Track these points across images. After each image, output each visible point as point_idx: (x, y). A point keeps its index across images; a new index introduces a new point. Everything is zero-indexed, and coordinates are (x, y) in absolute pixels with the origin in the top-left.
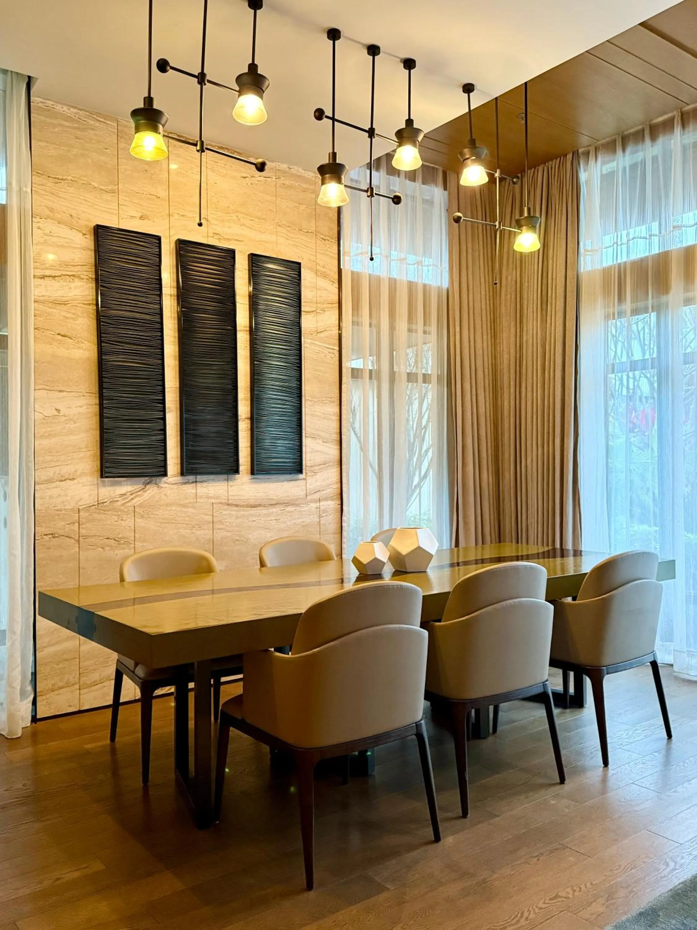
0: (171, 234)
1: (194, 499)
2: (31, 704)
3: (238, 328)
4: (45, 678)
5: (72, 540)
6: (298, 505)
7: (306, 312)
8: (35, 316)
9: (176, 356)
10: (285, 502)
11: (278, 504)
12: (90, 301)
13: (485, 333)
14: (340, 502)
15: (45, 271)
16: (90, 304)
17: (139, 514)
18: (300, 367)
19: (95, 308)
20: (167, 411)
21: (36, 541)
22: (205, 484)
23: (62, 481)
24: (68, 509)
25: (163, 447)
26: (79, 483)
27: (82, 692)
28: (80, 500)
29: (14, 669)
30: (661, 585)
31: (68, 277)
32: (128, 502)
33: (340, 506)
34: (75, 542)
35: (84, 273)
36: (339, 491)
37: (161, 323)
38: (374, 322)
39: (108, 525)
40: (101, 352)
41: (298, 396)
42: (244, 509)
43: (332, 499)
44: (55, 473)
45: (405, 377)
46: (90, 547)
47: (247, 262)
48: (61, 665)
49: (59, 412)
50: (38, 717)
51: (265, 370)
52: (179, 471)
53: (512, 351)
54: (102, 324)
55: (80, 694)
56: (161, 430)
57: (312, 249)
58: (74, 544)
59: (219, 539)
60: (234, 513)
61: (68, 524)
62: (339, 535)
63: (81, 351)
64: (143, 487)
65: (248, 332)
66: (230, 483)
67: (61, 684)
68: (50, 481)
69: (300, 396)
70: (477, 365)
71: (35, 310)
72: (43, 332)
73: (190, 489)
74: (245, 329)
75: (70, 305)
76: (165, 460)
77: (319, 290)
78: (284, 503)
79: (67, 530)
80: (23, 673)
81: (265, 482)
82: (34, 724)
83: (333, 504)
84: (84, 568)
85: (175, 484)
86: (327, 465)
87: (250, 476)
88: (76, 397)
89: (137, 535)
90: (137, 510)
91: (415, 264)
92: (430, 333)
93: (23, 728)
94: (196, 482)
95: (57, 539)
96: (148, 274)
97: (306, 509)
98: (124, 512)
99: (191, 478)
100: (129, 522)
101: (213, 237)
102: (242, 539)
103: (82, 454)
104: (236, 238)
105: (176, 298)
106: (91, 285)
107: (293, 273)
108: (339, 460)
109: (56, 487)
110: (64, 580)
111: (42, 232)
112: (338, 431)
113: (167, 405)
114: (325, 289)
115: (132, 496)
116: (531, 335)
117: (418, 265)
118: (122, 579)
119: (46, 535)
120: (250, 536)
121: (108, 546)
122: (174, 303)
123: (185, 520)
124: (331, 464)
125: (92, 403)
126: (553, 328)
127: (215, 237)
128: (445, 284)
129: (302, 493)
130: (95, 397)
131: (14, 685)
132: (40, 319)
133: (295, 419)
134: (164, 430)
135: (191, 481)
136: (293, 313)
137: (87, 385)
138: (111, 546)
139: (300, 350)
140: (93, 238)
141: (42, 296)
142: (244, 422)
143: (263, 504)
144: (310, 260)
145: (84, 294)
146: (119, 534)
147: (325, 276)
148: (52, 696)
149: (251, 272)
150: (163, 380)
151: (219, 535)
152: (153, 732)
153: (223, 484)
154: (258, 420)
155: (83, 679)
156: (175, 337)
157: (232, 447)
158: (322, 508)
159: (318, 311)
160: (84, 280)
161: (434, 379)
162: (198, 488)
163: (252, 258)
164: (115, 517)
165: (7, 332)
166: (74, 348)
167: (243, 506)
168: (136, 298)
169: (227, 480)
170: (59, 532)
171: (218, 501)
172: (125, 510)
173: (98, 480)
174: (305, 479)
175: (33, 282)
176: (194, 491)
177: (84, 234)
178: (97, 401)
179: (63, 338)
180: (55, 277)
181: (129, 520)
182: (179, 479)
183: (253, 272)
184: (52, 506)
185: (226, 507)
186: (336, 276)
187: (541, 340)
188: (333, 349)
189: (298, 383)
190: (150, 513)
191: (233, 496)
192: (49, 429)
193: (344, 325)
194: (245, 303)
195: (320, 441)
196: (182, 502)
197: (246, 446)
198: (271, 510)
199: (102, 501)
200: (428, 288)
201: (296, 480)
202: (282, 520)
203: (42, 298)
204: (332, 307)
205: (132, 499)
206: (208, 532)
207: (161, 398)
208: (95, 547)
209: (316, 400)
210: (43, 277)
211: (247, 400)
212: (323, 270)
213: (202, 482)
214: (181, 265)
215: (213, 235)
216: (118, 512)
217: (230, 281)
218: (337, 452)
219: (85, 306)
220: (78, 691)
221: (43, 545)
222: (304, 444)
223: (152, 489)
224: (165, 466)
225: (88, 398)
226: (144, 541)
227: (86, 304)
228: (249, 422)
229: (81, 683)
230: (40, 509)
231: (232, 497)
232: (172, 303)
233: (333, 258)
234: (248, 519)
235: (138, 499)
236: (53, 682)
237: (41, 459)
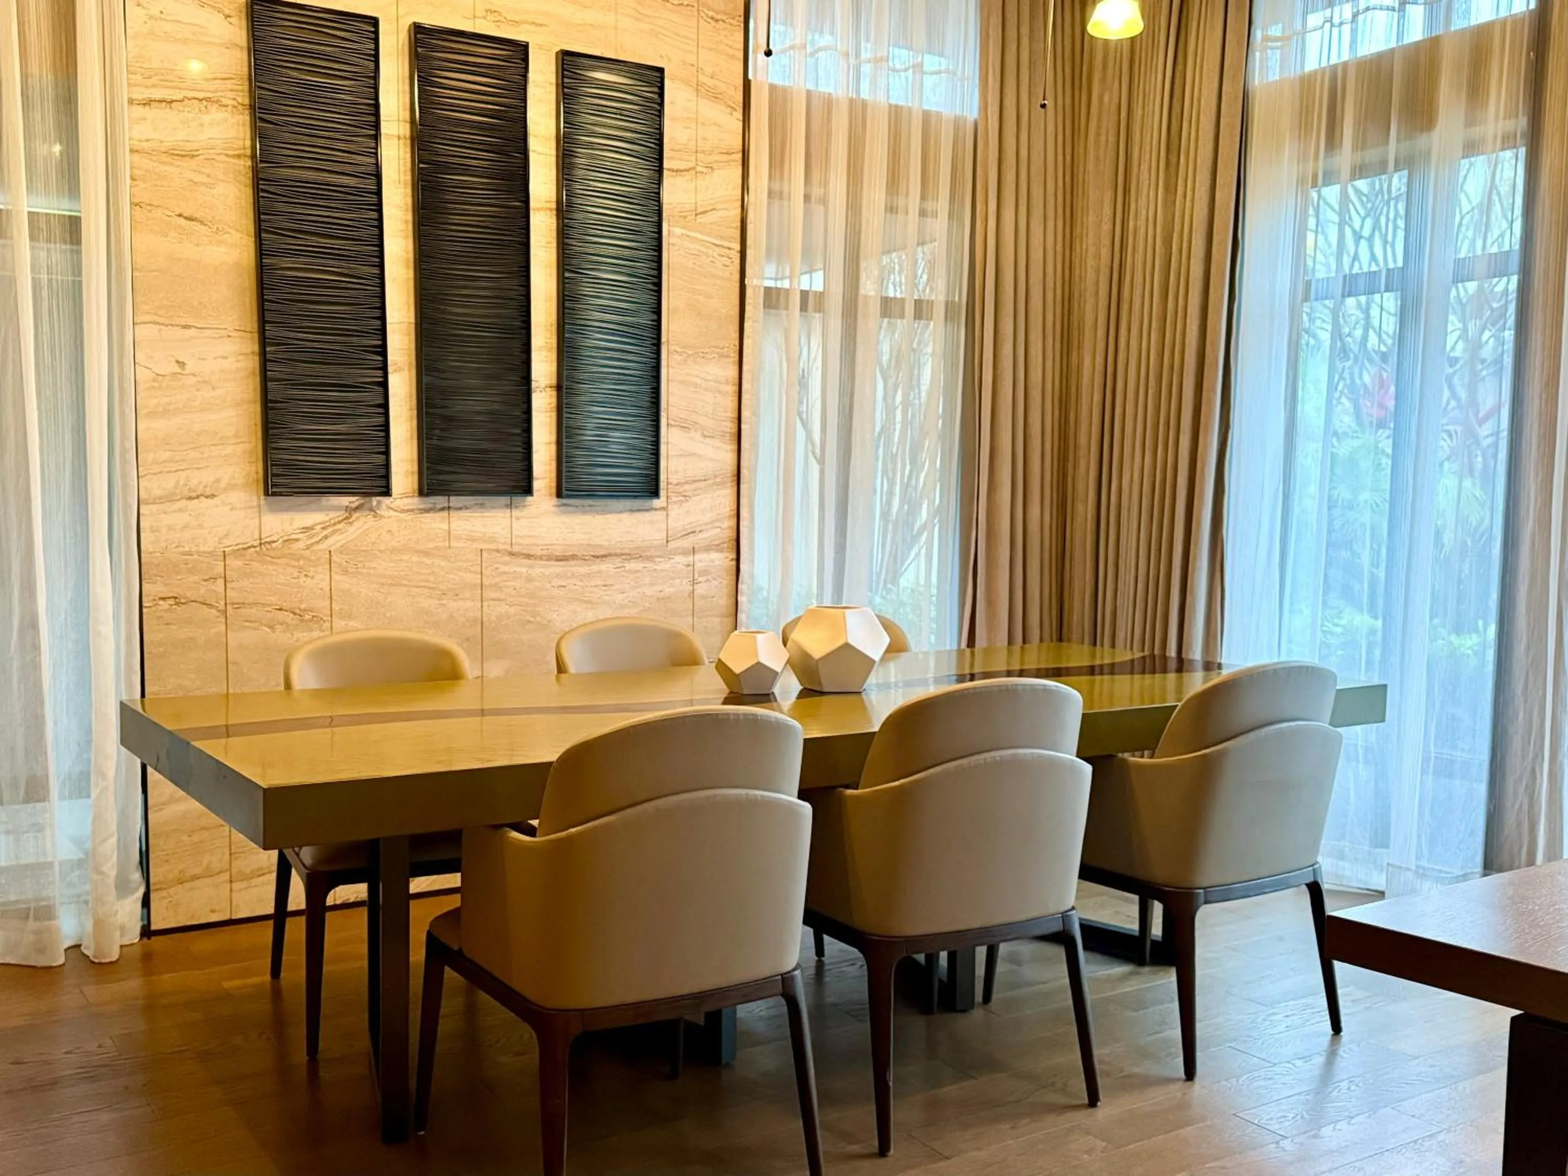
0: (400, 13)
1: (444, 541)
2: (139, 904)
3: (532, 204)
4: (167, 858)
5: (214, 611)
6: (649, 559)
7: (673, 171)
8: (132, 179)
9: (408, 260)
10: (626, 551)
11: (610, 555)
12: (239, 149)
13: (1051, 214)
14: (734, 556)
15: (152, 90)
16: (239, 156)
17: (340, 565)
18: (659, 285)
19: (249, 163)
20: (390, 369)
21: (145, 610)
22: (464, 513)
23: (190, 498)
24: (203, 552)
25: (383, 440)
26: (224, 503)
27: (236, 886)
28: (227, 535)
29: (104, 840)
30: (1341, 735)
31: (196, 101)
32: (317, 542)
33: (734, 563)
34: (218, 614)
35: (230, 93)
36: (735, 534)
37: (379, 193)
38: (817, 191)
39: (280, 584)
40: (261, 251)
41: (653, 344)
42: (542, 562)
43: (718, 548)
44: (177, 482)
45: (874, 308)
46: (247, 624)
47: (553, 68)
48: (196, 838)
49: (183, 369)
50: (153, 927)
51: (587, 291)
52: (416, 486)
53: (1105, 252)
54: (261, 194)
55: (231, 890)
56: (379, 406)
57: (690, 39)
58: (218, 617)
59: (493, 618)
60: (524, 570)
61: (206, 580)
62: (733, 618)
63: (223, 249)
64: (347, 514)
65: (554, 212)
66: (516, 513)
67: (198, 871)
68: (169, 498)
69: (657, 344)
70: (1031, 281)
71: (132, 167)
72: (150, 211)
73: (436, 523)
74: (548, 205)
75: (201, 157)
76: (387, 465)
77: (703, 124)
78: (623, 554)
79: (202, 591)
80: (122, 847)
81: (585, 512)
82: (145, 940)
83: (722, 559)
84: (236, 663)
85: (408, 511)
86: (710, 482)
87: (555, 501)
88: (214, 338)
89: (336, 607)
90: (334, 558)
91: (906, 70)
92: (935, 215)
93: (122, 946)
94: (449, 508)
95: (184, 607)
96: (350, 93)
97: (667, 566)
98: (310, 560)
99: (441, 501)
100: (320, 580)
101: (485, 18)
102: (538, 619)
103: (229, 450)
104: (530, 20)
105: (408, 142)
106: (241, 117)
107: (648, 91)
108: (736, 473)
109: (180, 510)
110: (198, 682)
111: (144, 12)
112: (736, 415)
113: (390, 358)
114: (715, 124)
115: (326, 532)
116: (1143, 218)
117: (914, 72)
118: (288, 685)
119: (163, 599)
120: (555, 616)
121: (281, 624)
122: (405, 153)
123: (428, 581)
124: (718, 480)
125: (244, 351)
126: (1188, 204)
127: (489, 19)
128: (972, 112)
129: (660, 536)
130: (252, 339)
131: (105, 869)
132: (142, 185)
133: (646, 389)
134: (385, 406)
135: (439, 507)
136: (645, 173)
137: (236, 316)
138: (288, 625)
139: (659, 249)
140: (244, 23)
141: (147, 140)
142: (543, 394)
143: (579, 554)
144: (684, 63)
145: (230, 136)
146: (301, 601)
147: (716, 96)
148: (177, 892)
149: (560, 87)
150: (383, 308)
151: (493, 611)
152: (326, 968)
153: (501, 515)
154: (572, 392)
155: (238, 865)
156: (406, 222)
157: (518, 441)
158: (698, 565)
159: (699, 169)
160: (229, 109)
161: (939, 312)
162: (451, 519)
163: (563, 60)
164: (293, 570)
165: (80, 212)
166: (211, 243)
167: (541, 558)
168: (328, 143)
169: (510, 506)
170: (189, 594)
171: (492, 546)
172: (313, 558)
173: (259, 499)
174: (663, 509)
175: (128, 114)
176: (445, 526)
177: (227, 16)
178: (256, 348)
179: (188, 222)
180: (172, 102)
181: (320, 576)
182: (416, 502)
183: (563, 87)
184: (174, 545)
185: (507, 558)
186: (739, 97)
187: (1163, 229)
188: (730, 249)
189: (655, 317)
190: (360, 565)
191: (522, 537)
192: (164, 400)
193: (751, 199)
194: (547, 151)
195: (698, 436)
196: (420, 547)
197: (548, 441)
198: (595, 568)
199: (269, 540)
200: (933, 120)
201: (647, 510)
202: (618, 586)
203: (145, 145)
204: (728, 161)
205: (326, 537)
206: (472, 604)
207: (380, 343)
208: (256, 625)
209: (690, 352)
210: (148, 103)
211: (550, 351)
212: (711, 82)
213: (460, 509)
214: (419, 76)
215: (484, 14)
216: (298, 560)
217: (515, 107)
218: (731, 458)
219: (231, 160)
220: (228, 885)
221: (160, 617)
222: (663, 440)
223: (363, 519)
224: (387, 477)
225: (238, 340)
226: (350, 617)
227: (234, 156)
228: (554, 393)
229: (234, 871)
230: (151, 550)
231: (520, 541)
232: (402, 152)
233: (733, 57)
234: (550, 582)
235: (335, 538)
236: (181, 867)
237: (151, 456)
